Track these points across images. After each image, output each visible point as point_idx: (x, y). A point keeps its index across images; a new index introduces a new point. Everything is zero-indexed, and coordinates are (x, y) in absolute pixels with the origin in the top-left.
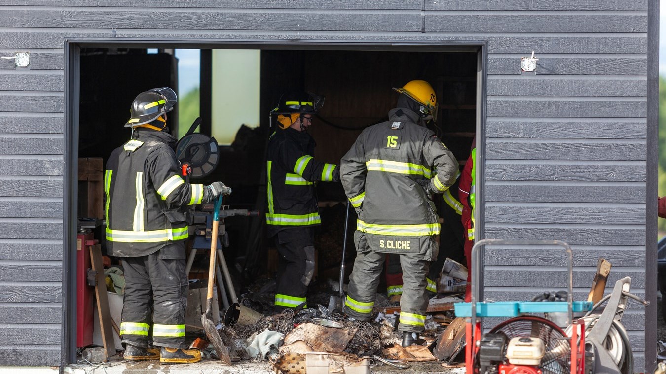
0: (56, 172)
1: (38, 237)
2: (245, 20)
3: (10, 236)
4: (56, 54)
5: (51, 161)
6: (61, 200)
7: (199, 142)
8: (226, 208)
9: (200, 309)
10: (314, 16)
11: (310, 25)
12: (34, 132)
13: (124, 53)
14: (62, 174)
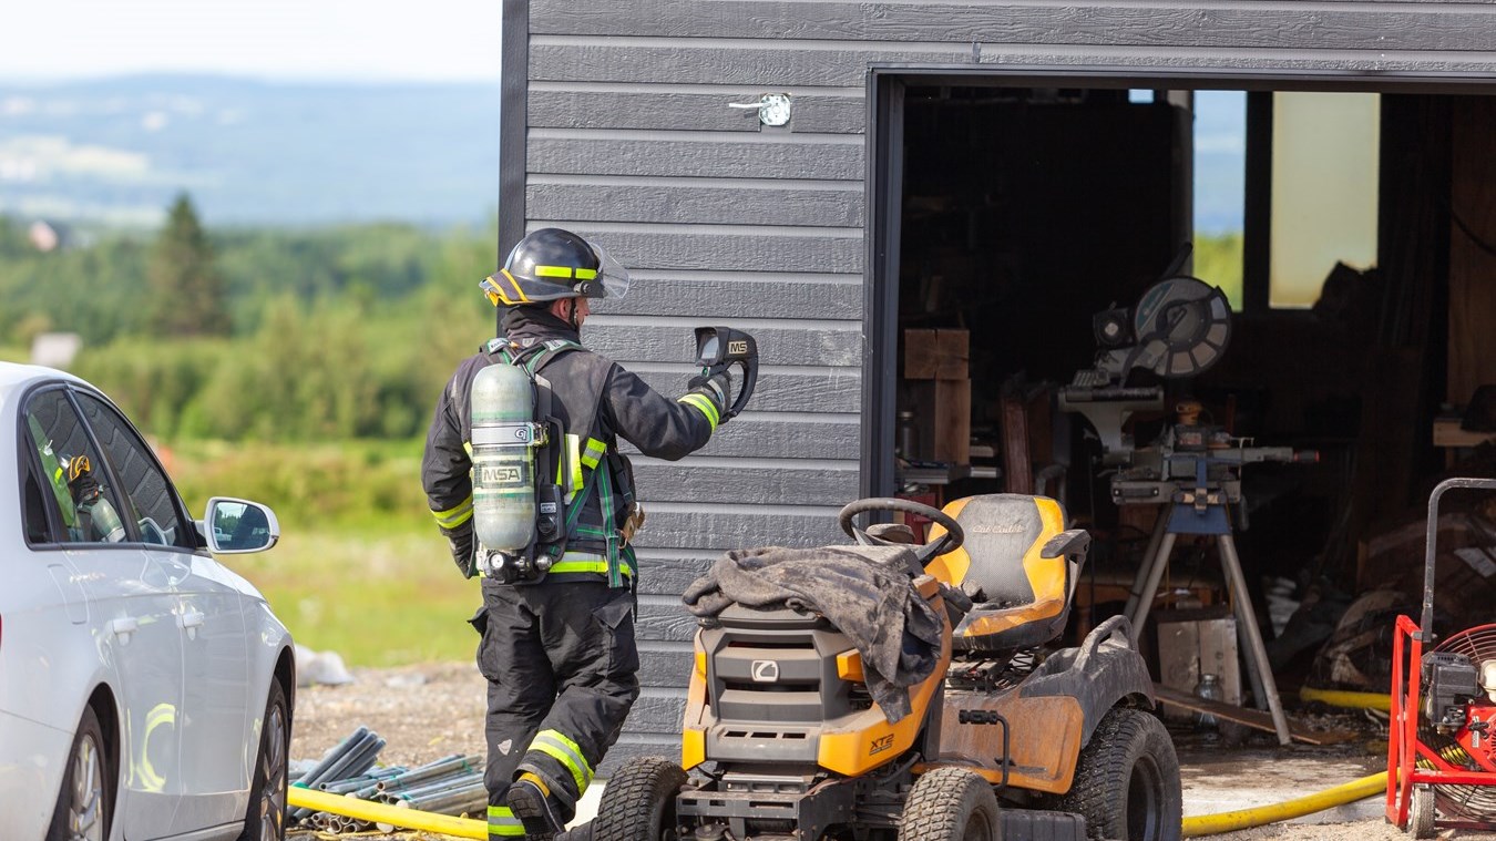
0: (846, 357)
1: (805, 501)
2: (1266, 26)
3: (746, 498)
4: (849, 99)
5: (835, 333)
6: (857, 421)
7: (1185, 297)
8: (1247, 444)
9: (1196, 666)
10: (1416, 17)
11: (1408, 37)
12: (799, 269)
13: (1075, 100)
14: (860, 362)
